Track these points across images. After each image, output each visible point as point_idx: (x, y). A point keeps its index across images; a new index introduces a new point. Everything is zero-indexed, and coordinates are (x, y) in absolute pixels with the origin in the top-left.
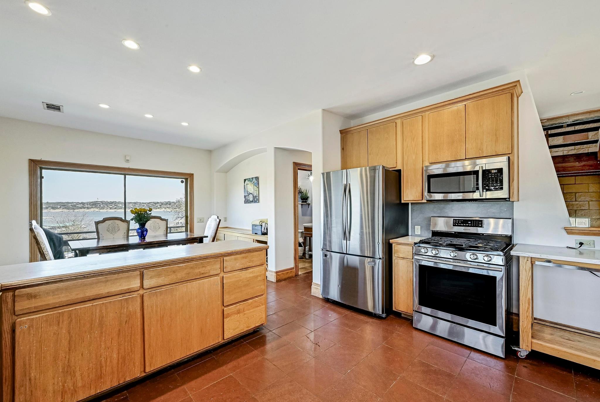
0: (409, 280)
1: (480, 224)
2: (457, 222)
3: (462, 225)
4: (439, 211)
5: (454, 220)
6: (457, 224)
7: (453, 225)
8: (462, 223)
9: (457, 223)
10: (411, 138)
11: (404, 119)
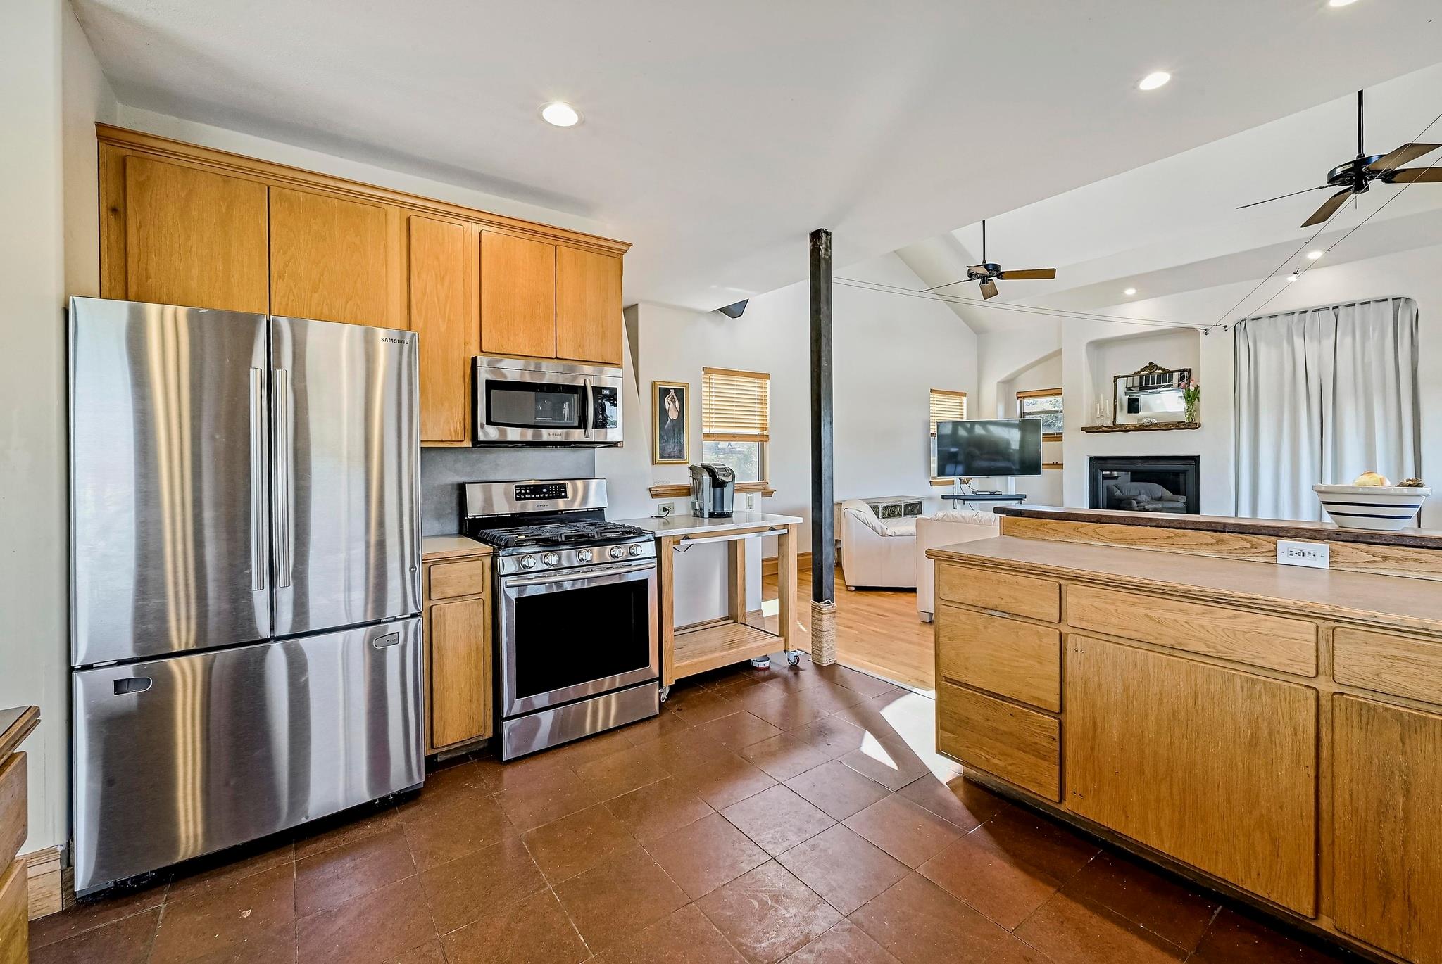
0: (475, 649)
1: (563, 492)
2: (523, 491)
3: (533, 496)
4: (468, 469)
5: (516, 486)
6: (523, 497)
7: (517, 499)
8: (533, 492)
9: (524, 494)
10: (436, 275)
11: (416, 213)
